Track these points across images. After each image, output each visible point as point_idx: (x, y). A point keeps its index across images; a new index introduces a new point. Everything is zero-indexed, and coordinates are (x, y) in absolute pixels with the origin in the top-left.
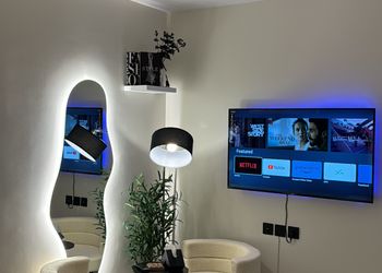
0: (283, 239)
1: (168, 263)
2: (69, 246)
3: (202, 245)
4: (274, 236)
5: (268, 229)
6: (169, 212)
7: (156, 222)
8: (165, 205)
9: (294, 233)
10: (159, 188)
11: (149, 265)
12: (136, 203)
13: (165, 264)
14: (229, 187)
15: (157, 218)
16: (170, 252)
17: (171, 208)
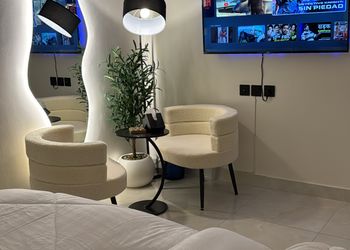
0: (259, 98)
1: (149, 126)
2: (54, 120)
3: (182, 110)
4: (250, 97)
5: (244, 90)
6: (148, 82)
7: (136, 91)
8: (143, 74)
9: (270, 91)
10: (136, 58)
11: (131, 129)
12: (115, 74)
13: (146, 127)
14: (205, 52)
15: (137, 87)
16: (150, 116)
17: (150, 77)
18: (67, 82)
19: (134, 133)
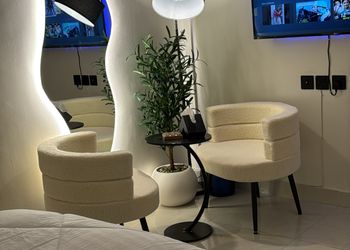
0: (326, 92)
1: (186, 130)
2: (73, 126)
3: (228, 110)
4: (315, 90)
5: (307, 82)
6: (186, 76)
7: (171, 88)
8: (180, 67)
10: (171, 48)
11: (164, 135)
12: (146, 69)
13: (183, 132)
14: (256, 37)
15: (172, 83)
16: (187, 118)
17: (188, 70)
18: (93, 80)
19: (167, 139)
